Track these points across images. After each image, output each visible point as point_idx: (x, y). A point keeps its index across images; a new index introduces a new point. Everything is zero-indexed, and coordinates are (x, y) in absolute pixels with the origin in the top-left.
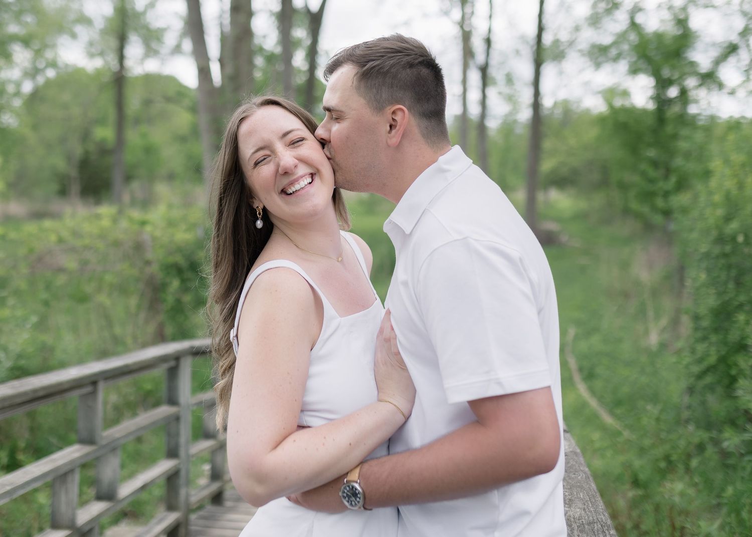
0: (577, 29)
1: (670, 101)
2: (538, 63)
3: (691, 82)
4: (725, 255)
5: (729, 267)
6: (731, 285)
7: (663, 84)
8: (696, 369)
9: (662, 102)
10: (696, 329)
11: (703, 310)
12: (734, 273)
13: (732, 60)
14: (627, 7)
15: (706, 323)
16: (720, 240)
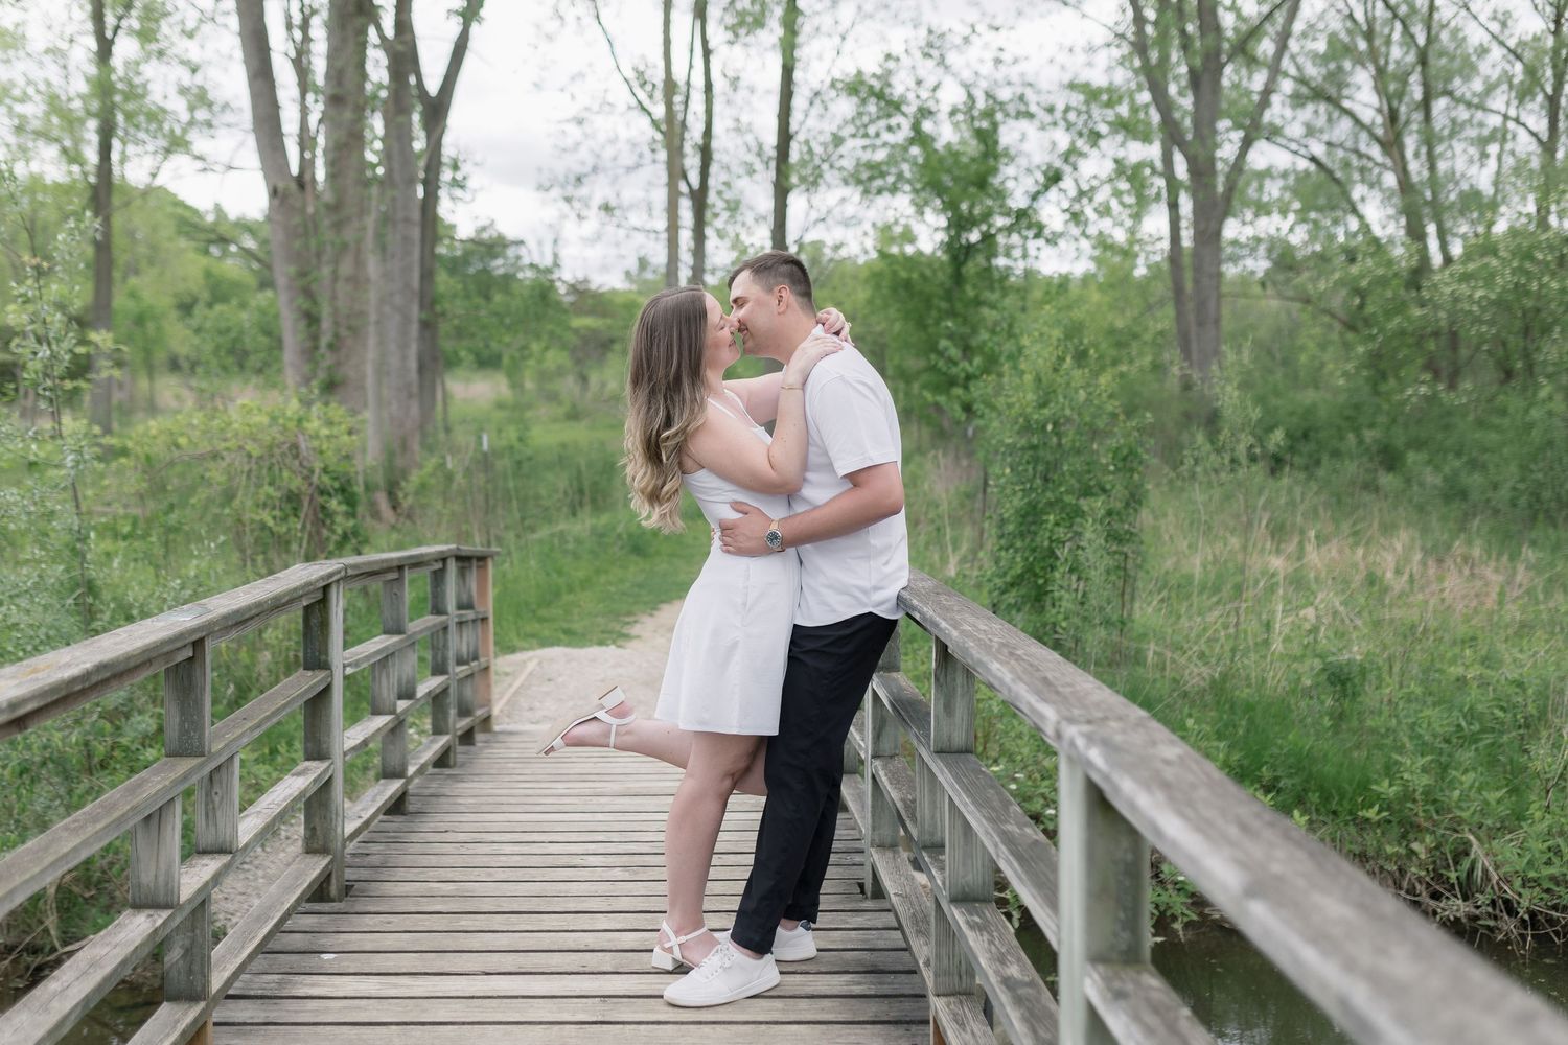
0: (838, 141)
1: (969, 249)
2: (781, 192)
4: (1034, 448)
5: (1036, 460)
6: (1038, 481)
7: (959, 224)
8: (998, 581)
9: (959, 253)
10: (1001, 537)
11: (1007, 513)
12: (1040, 468)
13: (1053, 193)
14: (910, 109)
15: (1011, 527)
16: (1027, 429)
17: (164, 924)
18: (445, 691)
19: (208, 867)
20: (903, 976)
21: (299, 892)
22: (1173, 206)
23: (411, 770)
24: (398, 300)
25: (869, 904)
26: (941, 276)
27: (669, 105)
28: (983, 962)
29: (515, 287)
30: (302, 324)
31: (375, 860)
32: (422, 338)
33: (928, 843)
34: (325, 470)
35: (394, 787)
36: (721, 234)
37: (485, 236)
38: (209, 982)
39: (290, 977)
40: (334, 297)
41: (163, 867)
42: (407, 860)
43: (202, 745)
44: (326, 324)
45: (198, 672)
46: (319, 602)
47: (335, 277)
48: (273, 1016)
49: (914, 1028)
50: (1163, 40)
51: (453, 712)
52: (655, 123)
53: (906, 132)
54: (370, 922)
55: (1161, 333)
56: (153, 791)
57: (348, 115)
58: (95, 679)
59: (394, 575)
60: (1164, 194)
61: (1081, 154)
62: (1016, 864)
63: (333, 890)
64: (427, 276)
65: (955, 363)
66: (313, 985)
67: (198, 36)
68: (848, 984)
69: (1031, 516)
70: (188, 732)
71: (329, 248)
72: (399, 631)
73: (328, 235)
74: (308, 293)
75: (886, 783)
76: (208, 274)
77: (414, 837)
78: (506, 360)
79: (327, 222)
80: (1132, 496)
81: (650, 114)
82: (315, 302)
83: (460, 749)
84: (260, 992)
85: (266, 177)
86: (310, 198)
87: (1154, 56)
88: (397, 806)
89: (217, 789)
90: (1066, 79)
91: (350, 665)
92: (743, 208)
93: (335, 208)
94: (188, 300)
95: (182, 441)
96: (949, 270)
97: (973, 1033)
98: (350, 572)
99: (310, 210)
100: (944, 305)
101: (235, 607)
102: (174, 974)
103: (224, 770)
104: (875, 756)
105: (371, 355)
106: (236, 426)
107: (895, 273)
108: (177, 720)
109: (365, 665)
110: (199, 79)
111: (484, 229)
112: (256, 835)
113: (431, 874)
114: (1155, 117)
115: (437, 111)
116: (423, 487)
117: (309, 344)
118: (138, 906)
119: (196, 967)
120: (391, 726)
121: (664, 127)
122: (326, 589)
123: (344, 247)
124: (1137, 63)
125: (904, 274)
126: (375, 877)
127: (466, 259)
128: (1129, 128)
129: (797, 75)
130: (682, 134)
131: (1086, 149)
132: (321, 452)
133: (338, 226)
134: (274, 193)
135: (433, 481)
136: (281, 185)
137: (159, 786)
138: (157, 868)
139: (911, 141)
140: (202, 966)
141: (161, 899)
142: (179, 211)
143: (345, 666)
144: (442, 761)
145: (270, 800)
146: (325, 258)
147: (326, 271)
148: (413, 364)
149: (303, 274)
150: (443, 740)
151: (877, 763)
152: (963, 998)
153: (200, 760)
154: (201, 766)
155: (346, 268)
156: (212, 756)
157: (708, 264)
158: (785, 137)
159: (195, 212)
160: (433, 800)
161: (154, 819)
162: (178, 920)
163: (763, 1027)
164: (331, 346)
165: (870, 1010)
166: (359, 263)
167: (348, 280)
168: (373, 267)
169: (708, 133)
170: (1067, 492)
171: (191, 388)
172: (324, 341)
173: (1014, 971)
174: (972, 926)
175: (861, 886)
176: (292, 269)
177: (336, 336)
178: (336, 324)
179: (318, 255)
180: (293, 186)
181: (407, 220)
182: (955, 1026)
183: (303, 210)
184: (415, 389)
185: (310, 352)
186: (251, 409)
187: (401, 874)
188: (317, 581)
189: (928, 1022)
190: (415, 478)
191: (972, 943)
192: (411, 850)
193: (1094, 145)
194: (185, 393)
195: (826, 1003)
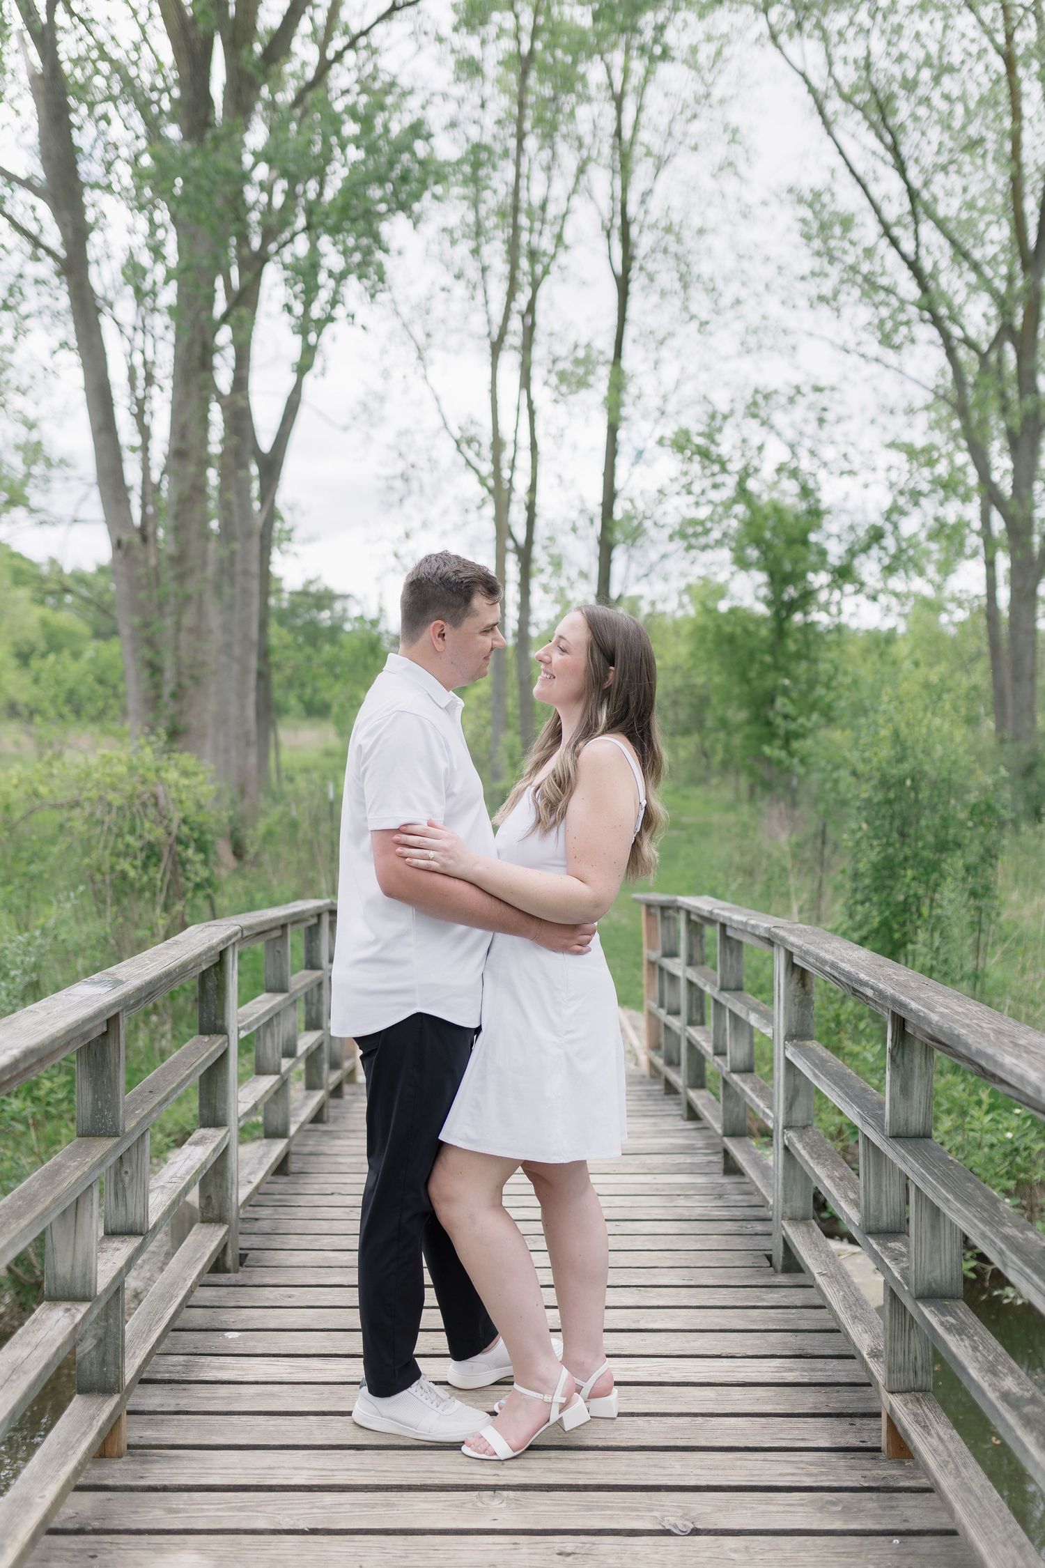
2: (606, 548)
3: (819, 579)
4: (891, 802)
5: (893, 815)
6: (895, 836)
7: (779, 579)
9: (782, 609)
10: (857, 890)
11: (863, 867)
12: (897, 823)
13: (875, 552)
14: (736, 466)
15: (867, 881)
16: (885, 783)
17: (83, 1318)
18: (320, 1047)
19: (122, 1250)
20: (835, 1362)
21: (200, 1266)
22: (990, 564)
23: (293, 1129)
24: (237, 650)
25: (782, 1279)
26: (764, 632)
27: (496, 461)
28: (974, 1373)
29: (343, 638)
30: (146, 674)
31: (265, 1226)
32: (258, 689)
33: (873, 1229)
34: (184, 821)
35: (279, 1147)
36: (546, 589)
37: (313, 589)
38: (122, 1373)
39: (197, 1359)
40: (177, 648)
41: (80, 1257)
42: (298, 1226)
43: (116, 1125)
44: (169, 674)
45: (112, 1048)
46: (215, 965)
47: (178, 627)
48: (185, 1404)
49: (858, 1421)
50: (981, 403)
51: (326, 1066)
52: (482, 481)
53: (728, 492)
54: (270, 1295)
55: (975, 688)
56: (73, 1179)
57: (192, 469)
58: (22, 1066)
59: (277, 933)
60: (982, 550)
61: (903, 513)
62: (1035, 1278)
63: (230, 1260)
64: (263, 626)
65: (794, 719)
66: (221, 1368)
67: (31, 394)
68: (779, 1369)
69: (887, 871)
70: (101, 1111)
71: (172, 600)
72: (283, 990)
73: (171, 587)
74: (150, 642)
75: (807, 1157)
76: (44, 623)
77: (301, 1200)
78: (335, 709)
79: (171, 574)
80: (988, 850)
81: (477, 471)
82: (158, 652)
83: (333, 1102)
84: (167, 1376)
85: (111, 530)
86: (152, 550)
87: (975, 415)
88: (281, 1168)
89: (126, 1168)
90: (888, 438)
91: (243, 1028)
92: (565, 566)
93: (178, 559)
94: (26, 649)
95: (43, 790)
96: (772, 625)
97: (940, 1438)
98: (246, 933)
99: (153, 562)
100: (768, 659)
101: (148, 978)
102: (86, 1364)
103: (134, 1150)
104: (788, 1127)
105: (212, 706)
106: (96, 776)
107: (718, 627)
108: (90, 1098)
109: (255, 1028)
110: (35, 436)
111: (310, 582)
112: (164, 1214)
113: (325, 1242)
114: (973, 477)
115: (271, 466)
116: (269, 835)
117: (152, 693)
118: (55, 1299)
119: (109, 1358)
120: (276, 1087)
121: (491, 483)
122: (222, 954)
123: (187, 599)
124: (956, 424)
125: (728, 629)
126: (268, 1244)
127: (293, 611)
128: (949, 487)
129: (621, 435)
130: (509, 494)
131: (909, 507)
132: (181, 802)
133: (181, 578)
134: (118, 545)
135: (279, 829)
136: (125, 538)
137: (79, 1173)
138: (74, 1258)
139: (734, 501)
140: (116, 1357)
141: (79, 1290)
142: (16, 562)
143: (239, 1030)
144: (318, 1117)
145: (171, 1173)
146: (168, 609)
147: (169, 622)
148: (251, 713)
149: (147, 625)
150: (318, 1096)
151: (791, 1134)
152: (920, 1395)
153: (117, 1139)
154: (117, 1146)
155: (188, 619)
156: (126, 1136)
157: (533, 618)
158: (610, 495)
159: (33, 564)
160: (312, 1158)
161: (74, 1209)
162: (96, 1312)
163: (700, 1419)
164: (174, 696)
165: (809, 1400)
166: (201, 614)
167: (190, 630)
168: (214, 620)
169: (533, 489)
170: (923, 848)
171: (30, 735)
172: (167, 689)
173: (1009, 1383)
174: (949, 1329)
175: (769, 1258)
176: (136, 620)
177: (179, 686)
178: (179, 673)
179: (160, 607)
180: (137, 539)
181: (246, 573)
182: (919, 1429)
183: (146, 562)
184: (253, 737)
185: (153, 702)
186: (111, 759)
187: (294, 1241)
188: (218, 944)
189: (878, 1415)
190: (261, 827)
191: (954, 1349)
192: (300, 1215)
193: (916, 504)
194: (24, 739)
195: (760, 1391)
